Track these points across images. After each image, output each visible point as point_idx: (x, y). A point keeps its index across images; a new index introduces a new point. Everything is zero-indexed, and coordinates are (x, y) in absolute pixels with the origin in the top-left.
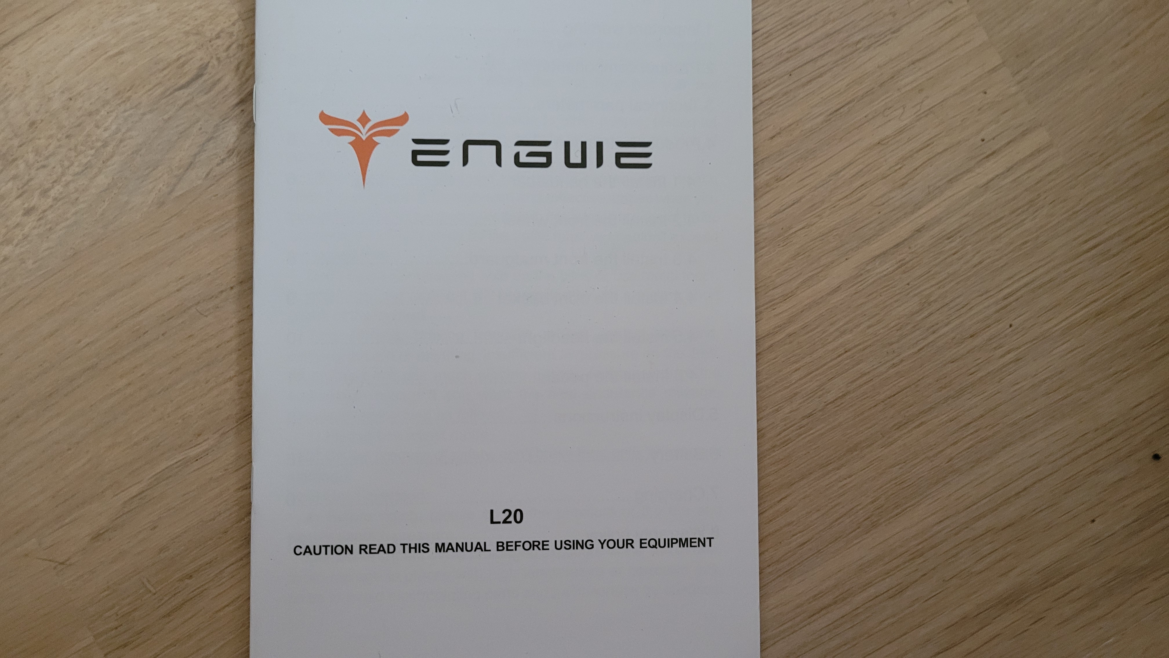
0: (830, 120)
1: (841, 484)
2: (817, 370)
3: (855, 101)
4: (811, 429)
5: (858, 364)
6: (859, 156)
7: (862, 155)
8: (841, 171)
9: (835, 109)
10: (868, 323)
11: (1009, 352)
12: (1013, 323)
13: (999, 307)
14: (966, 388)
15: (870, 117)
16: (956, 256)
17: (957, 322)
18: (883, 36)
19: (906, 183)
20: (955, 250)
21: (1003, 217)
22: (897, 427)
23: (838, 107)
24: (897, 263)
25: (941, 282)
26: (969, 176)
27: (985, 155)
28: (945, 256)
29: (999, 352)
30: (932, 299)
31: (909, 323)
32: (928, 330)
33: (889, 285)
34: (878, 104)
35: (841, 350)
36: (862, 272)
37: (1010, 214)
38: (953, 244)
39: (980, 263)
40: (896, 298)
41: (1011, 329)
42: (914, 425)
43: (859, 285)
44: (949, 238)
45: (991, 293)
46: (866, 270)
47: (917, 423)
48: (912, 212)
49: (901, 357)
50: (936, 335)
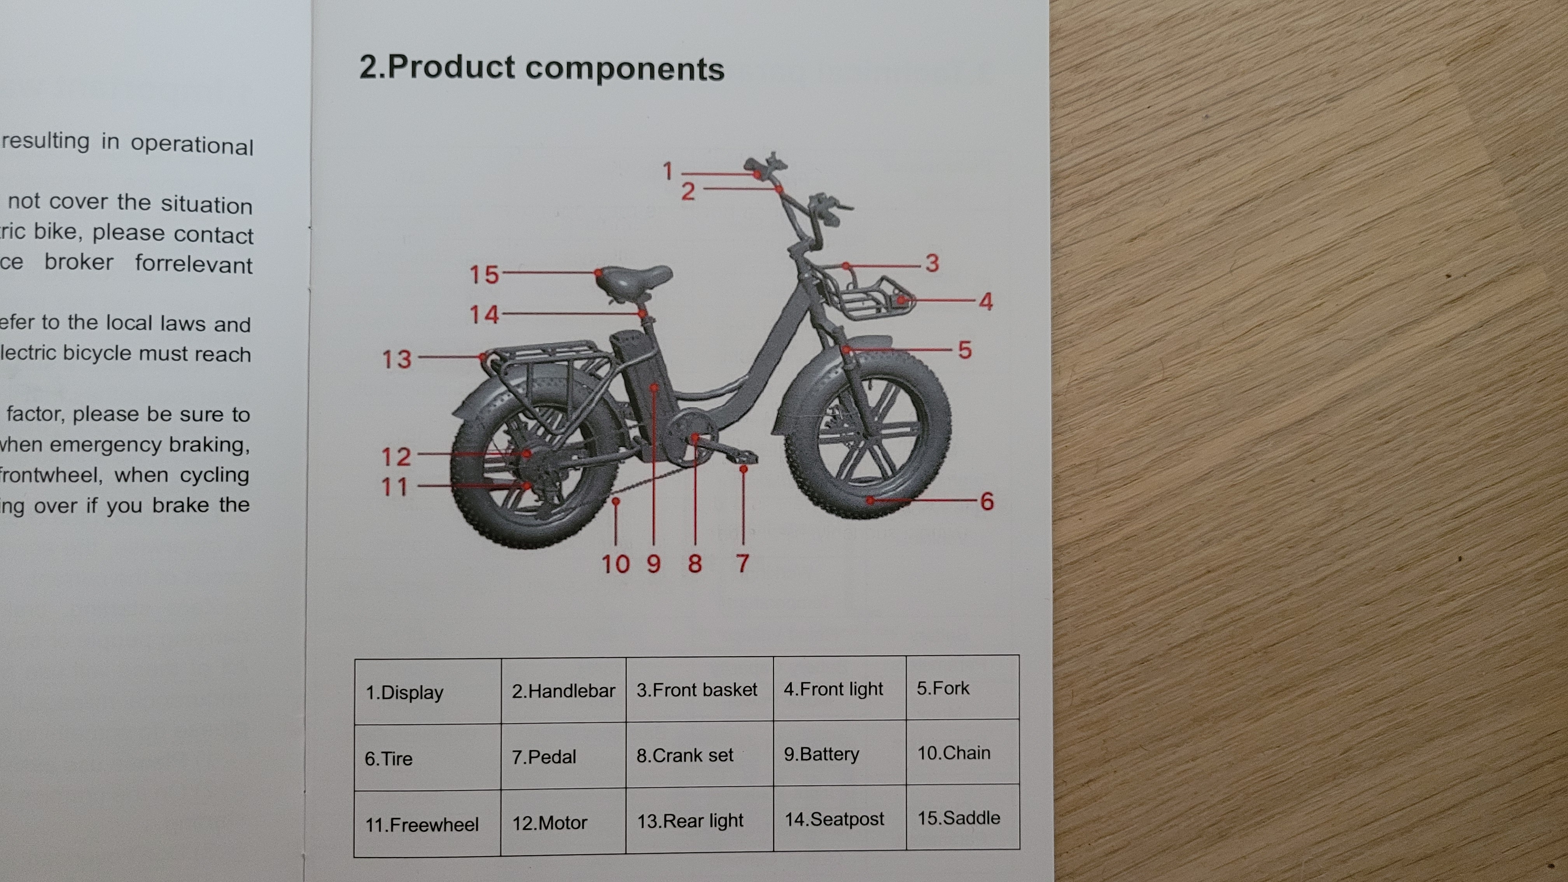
0: (1221, 221)
1: (1180, 769)
2: (1163, 593)
3: (1263, 198)
4: (1144, 682)
5: (1224, 593)
6: (1259, 282)
7: (1263, 280)
8: (1230, 301)
9: (1230, 206)
10: (1247, 533)
11: (1453, 598)
12: (1462, 555)
13: (1444, 529)
14: (1383, 645)
15: (1282, 224)
16: (1391, 445)
17: (1380, 545)
18: (1315, 104)
19: (1325, 329)
20: (1389, 437)
21: (1465, 396)
22: (1271, 693)
23: (1235, 204)
24: (1299, 447)
25: (1361, 482)
26: (1422, 327)
27: (1449, 299)
28: (1373, 445)
29: (1440, 595)
30: (1347, 506)
31: (1308, 539)
32: (1335, 552)
33: (1282, 479)
34: (1295, 206)
35: (1202, 569)
36: (1245, 455)
37: (1479, 391)
38: (1386, 428)
39: (1424, 460)
40: (1292, 499)
41: (1460, 564)
42: (1298, 693)
43: (1239, 473)
44: (1380, 419)
45: (1438, 507)
46: (1251, 453)
47: (1304, 690)
48: (1331, 373)
49: (1291, 588)
50: (1346, 562)
